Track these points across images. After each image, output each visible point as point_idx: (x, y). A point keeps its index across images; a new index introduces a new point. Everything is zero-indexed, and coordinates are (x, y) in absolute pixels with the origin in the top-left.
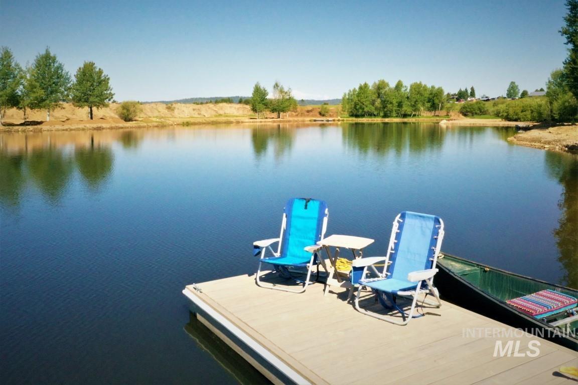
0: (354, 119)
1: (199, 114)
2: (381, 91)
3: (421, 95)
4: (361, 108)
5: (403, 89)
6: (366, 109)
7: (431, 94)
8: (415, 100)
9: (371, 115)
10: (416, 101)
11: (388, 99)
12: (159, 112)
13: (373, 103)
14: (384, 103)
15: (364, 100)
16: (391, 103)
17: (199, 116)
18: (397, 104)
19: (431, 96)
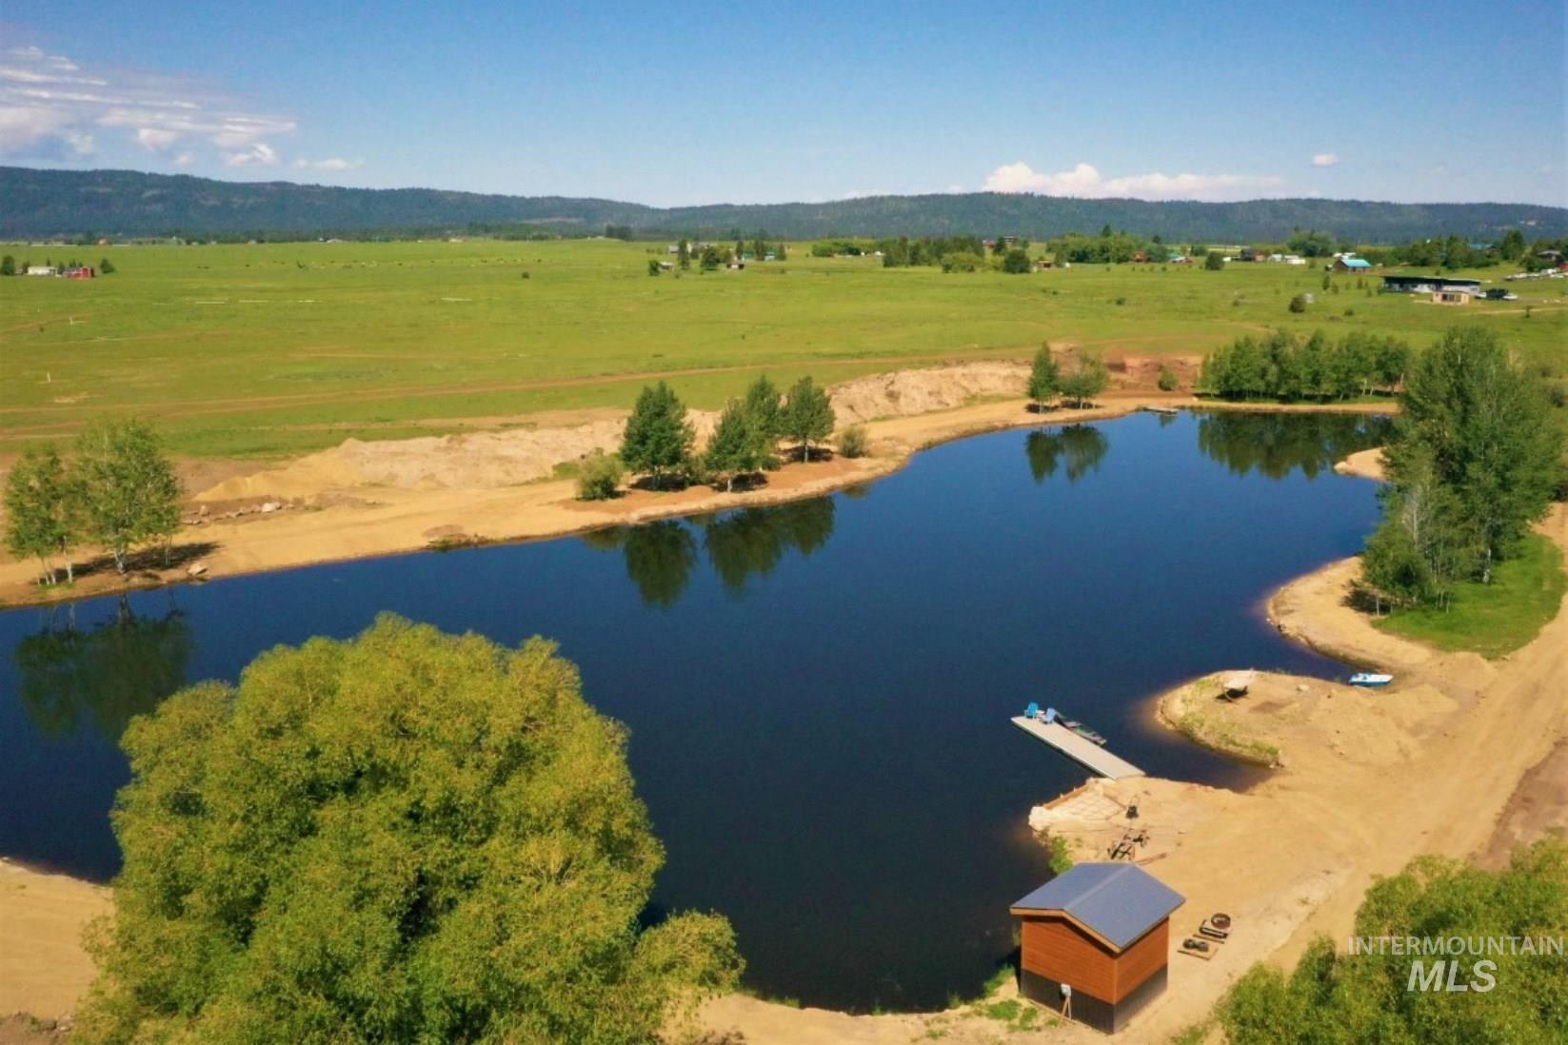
0: (1224, 404)
1: (940, 402)
2: (1280, 350)
3: (1361, 359)
4: (1237, 382)
5: (1324, 348)
6: (1247, 386)
7: (1385, 353)
8: (1346, 369)
9: (1256, 395)
10: (1350, 371)
11: (1290, 369)
12: (876, 405)
13: (1264, 373)
14: (1284, 375)
15: (1242, 370)
16: (1297, 377)
17: (939, 407)
18: (1310, 377)
19: (1383, 358)
